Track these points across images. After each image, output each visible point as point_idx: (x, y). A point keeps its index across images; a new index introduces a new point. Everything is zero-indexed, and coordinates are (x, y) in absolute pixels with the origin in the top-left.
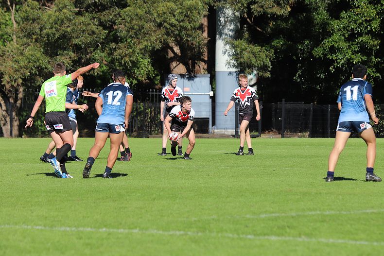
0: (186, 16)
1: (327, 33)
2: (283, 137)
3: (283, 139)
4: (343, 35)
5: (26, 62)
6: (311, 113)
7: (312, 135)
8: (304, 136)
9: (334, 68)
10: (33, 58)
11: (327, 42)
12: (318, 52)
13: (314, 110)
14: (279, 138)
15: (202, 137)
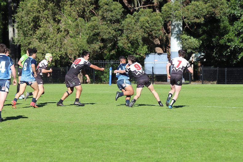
0: (155, 24)
1: (227, 32)
2: (203, 83)
3: (203, 85)
4: (235, 33)
5: (77, 47)
6: (218, 72)
7: (218, 83)
8: (214, 83)
9: (230, 50)
10: (81, 46)
11: (226, 37)
12: (222, 42)
13: (219, 71)
14: (201, 84)
15: (162, 84)
